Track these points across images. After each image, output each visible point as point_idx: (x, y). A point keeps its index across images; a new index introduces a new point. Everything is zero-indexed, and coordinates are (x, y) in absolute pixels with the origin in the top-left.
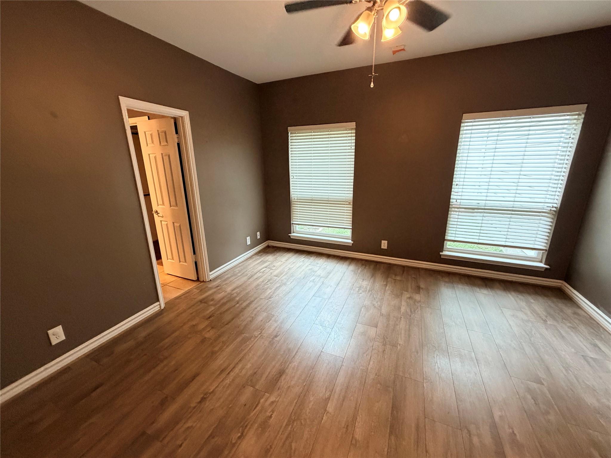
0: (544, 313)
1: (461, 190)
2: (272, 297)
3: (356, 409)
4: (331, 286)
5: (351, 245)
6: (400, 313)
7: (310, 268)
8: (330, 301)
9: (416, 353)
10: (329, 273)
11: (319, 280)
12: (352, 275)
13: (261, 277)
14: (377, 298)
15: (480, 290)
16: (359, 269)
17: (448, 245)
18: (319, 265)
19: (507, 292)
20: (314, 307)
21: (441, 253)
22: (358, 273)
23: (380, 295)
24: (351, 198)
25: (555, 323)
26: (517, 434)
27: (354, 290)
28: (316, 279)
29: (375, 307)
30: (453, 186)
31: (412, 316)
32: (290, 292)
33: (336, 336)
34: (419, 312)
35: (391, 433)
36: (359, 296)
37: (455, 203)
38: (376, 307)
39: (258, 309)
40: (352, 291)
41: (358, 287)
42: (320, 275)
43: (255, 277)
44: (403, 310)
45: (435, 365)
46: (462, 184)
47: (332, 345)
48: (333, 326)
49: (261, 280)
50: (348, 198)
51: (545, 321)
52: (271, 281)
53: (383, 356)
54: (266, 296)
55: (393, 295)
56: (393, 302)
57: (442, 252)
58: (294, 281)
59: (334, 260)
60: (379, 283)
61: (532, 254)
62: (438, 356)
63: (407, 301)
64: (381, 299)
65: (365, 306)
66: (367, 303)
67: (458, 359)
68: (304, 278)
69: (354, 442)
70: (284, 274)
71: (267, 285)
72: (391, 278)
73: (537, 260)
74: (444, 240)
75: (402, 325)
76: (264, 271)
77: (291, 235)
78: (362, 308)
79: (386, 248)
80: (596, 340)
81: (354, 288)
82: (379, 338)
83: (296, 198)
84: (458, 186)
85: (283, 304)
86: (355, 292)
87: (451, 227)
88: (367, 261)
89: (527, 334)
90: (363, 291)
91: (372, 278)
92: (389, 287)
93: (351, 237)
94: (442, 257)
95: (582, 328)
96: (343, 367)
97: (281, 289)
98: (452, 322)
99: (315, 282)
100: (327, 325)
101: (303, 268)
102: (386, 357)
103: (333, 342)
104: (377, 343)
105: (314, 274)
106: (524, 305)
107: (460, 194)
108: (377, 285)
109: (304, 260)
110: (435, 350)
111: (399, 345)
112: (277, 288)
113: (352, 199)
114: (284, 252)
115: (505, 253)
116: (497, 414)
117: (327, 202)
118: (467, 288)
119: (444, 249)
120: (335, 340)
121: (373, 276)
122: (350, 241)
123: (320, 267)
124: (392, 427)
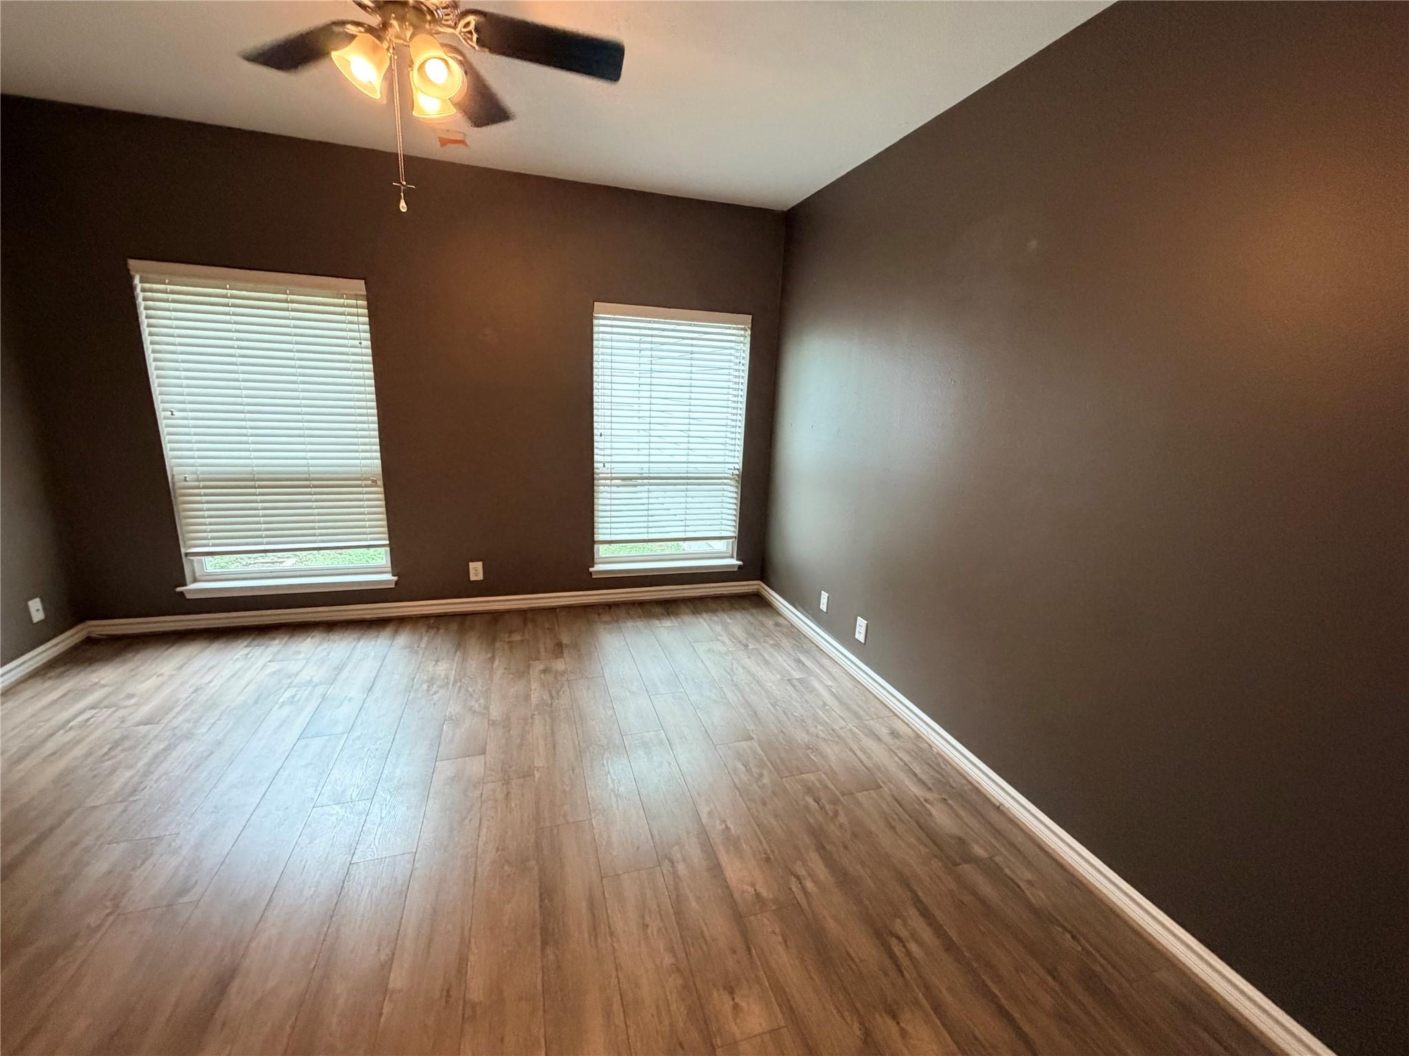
0: (744, 635)
1: (608, 445)
2: (141, 787)
3: (465, 943)
4: (350, 700)
5: (393, 586)
6: (531, 706)
7: (274, 669)
8: (355, 734)
9: (571, 772)
10: (339, 669)
11: (311, 694)
12: (405, 656)
13: (75, 743)
14: (477, 691)
15: (660, 623)
16: (421, 638)
17: (601, 551)
18: (302, 656)
19: (698, 616)
20: (307, 766)
21: (591, 569)
22: (422, 648)
23: (481, 683)
24: (376, 469)
25: (757, 646)
26: (732, 828)
27: (416, 691)
28: (299, 692)
29: (475, 712)
30: (595, 437)
31: (554, 705)
32: (212, 753)
33: (384, 812)
34: (567, 693)
35: (544, 943)
36: (433, 699)
37: (605, 470)
38: (477, 711)
39: (87, 841)
40: (412, 695)
41: (427, 681)
42: (310, 681)
43: (50, 746)
44: (535, 699)
45: (607, 779)
46: (609, 434)
47: (377, 838)
48: (372, 793)
49: (79, 751)
50: (369, 468)
51: (746, 646)
52: (127, 744)
53: (507, 807)
54: (111, 793)
55: (510, 676)
56: (512, 690)
57: (593, 567)
58: (223, 718)
59: (348, 632)
60: (476, 658)
61: (721, 546)
62: (610, 761)
63: (541, 679)
64: (486, 691)
65: (451, 719)
66: (454, 708)
67: (641, 753)
68: (256, 702)
69: (469, 1012)
70: (177, 709)
71: (109, 759)
72: (501, 641)
73: (728, 555)
74: (593, 542)
75: (539, 728)
76: (88, 720)
77: (185, 590)
78: (444, 724)
79: (480, 577)
80: (798, 654)
81: (416, 686)
82: (493, 773)
83: (189, 477)
84: (603, 437)
85: (192, 794)
86: (420, 695)
87: (601, 517)
88: (438, 617)
89: (728, 673)
90: (441, 687)
91: (458, 652)
92: (500, 661)
93: (389, 565)
94: (593, 577)
95: (785, 642)
96: (416, 873)
97: (175, 754)
98: (625, 691)
99: (298, 701)
100: (354, 797)
101: (248, 676)
102: (513, 805)
103: (380, 829)
104: (490, 786)
105: (291, 683)
106: (720, 630)
107: (608, 452)
108: (472, 665)
109: (247, 654)
110: (602, 751)
111: (538, 770)
112: (156, 756)
113: (380, 472)
114: (168, 646)
115: (688, 550)
116: (704, 811)
117: (307, 483)
118: (640, 624)
119: (595, 560)
120: (386, 820)
121: (460, 645)
122: (389, 577)
123: (308, 660)
124: (544, 931)
